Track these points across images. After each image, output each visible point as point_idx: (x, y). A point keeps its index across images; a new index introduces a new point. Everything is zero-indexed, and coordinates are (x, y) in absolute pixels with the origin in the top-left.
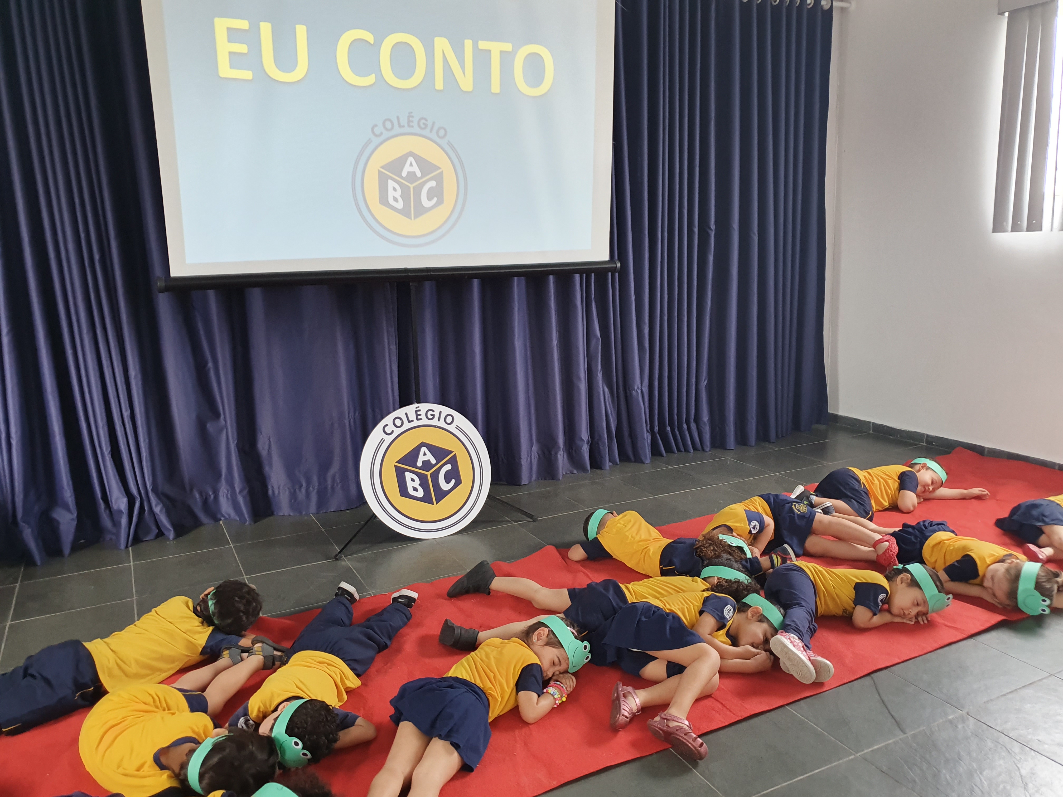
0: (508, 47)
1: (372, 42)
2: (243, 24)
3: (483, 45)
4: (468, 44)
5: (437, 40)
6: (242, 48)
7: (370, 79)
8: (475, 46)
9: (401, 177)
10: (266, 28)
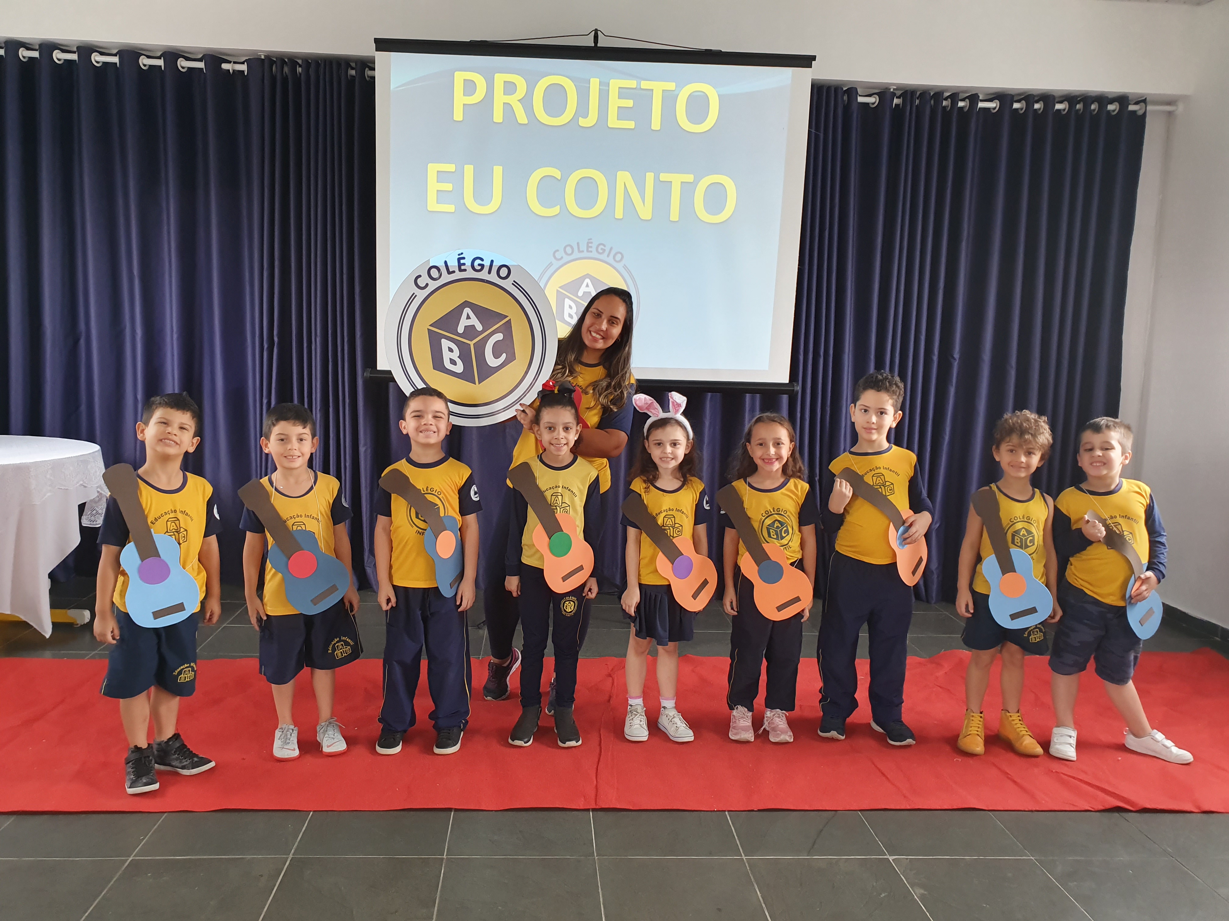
0: (690, 178)
1: (559, 179)
2: (451, 168)
3: (663, 177)
4: (650, 177)
5: (620, 174)
6: (448, 187)
7: (556, 210)
8: (657, 178)
9: (578, 297)
10: (469, 170)
